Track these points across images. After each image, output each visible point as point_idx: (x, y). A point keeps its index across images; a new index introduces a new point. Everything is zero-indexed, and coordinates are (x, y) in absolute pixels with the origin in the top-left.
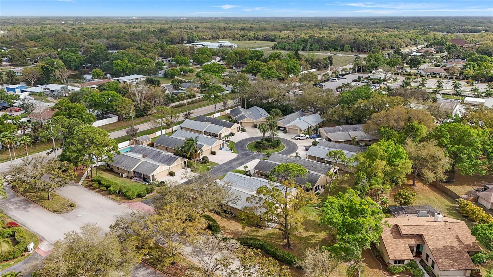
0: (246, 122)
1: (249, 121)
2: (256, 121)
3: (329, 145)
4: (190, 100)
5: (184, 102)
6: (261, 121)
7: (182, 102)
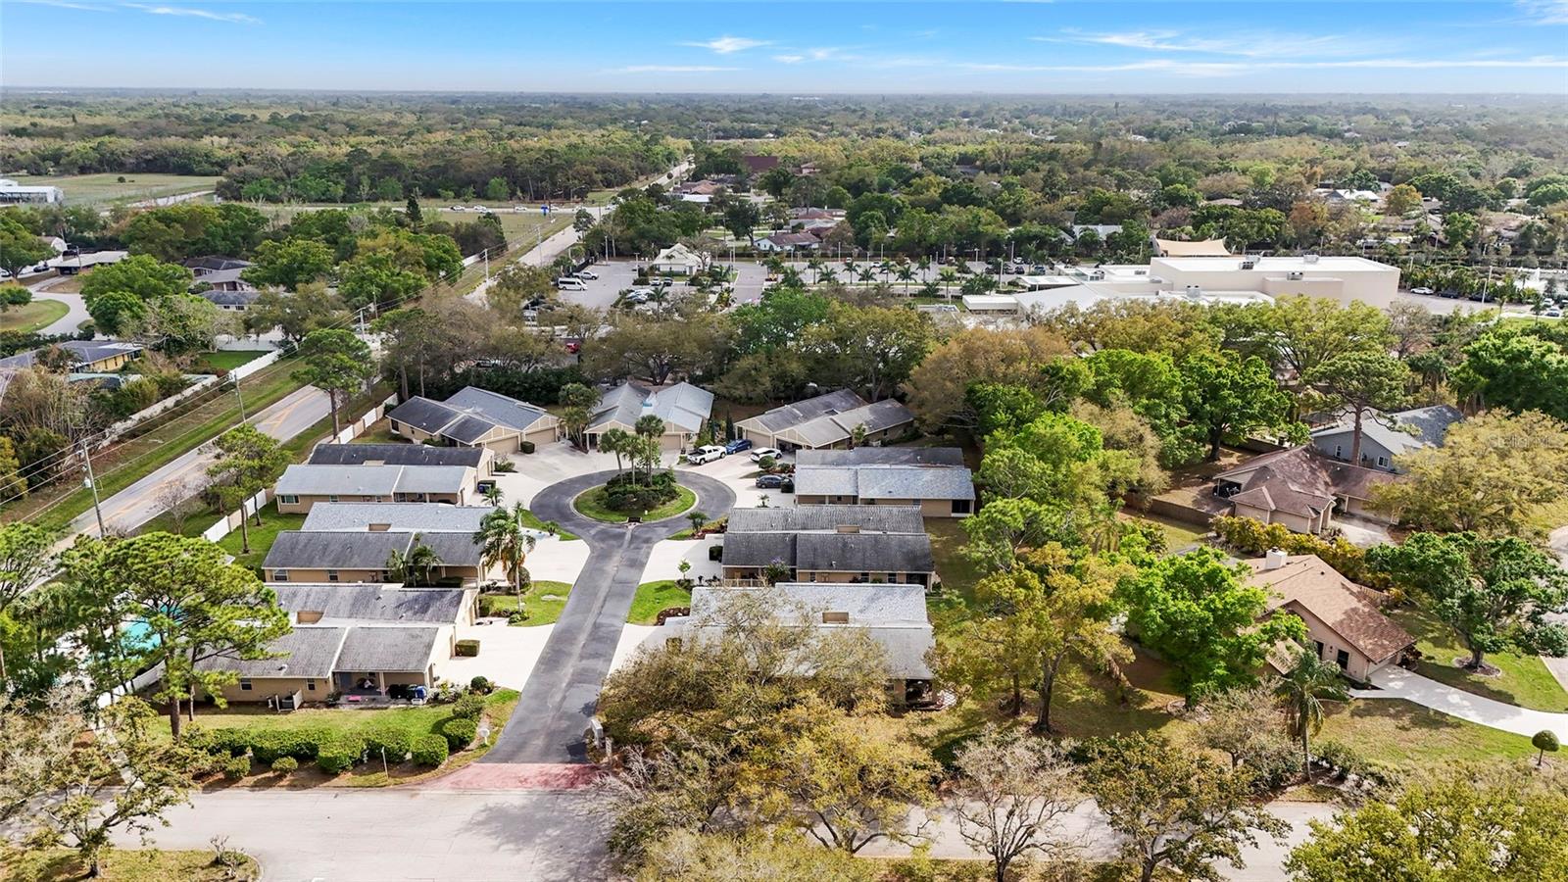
0: (492, 439)
1: (504, 437)
2: (525, 431)
3: (829, 459)
4: (170, 402)
5: (155, 410)
6: (540, 429)
7: (146, 413)
